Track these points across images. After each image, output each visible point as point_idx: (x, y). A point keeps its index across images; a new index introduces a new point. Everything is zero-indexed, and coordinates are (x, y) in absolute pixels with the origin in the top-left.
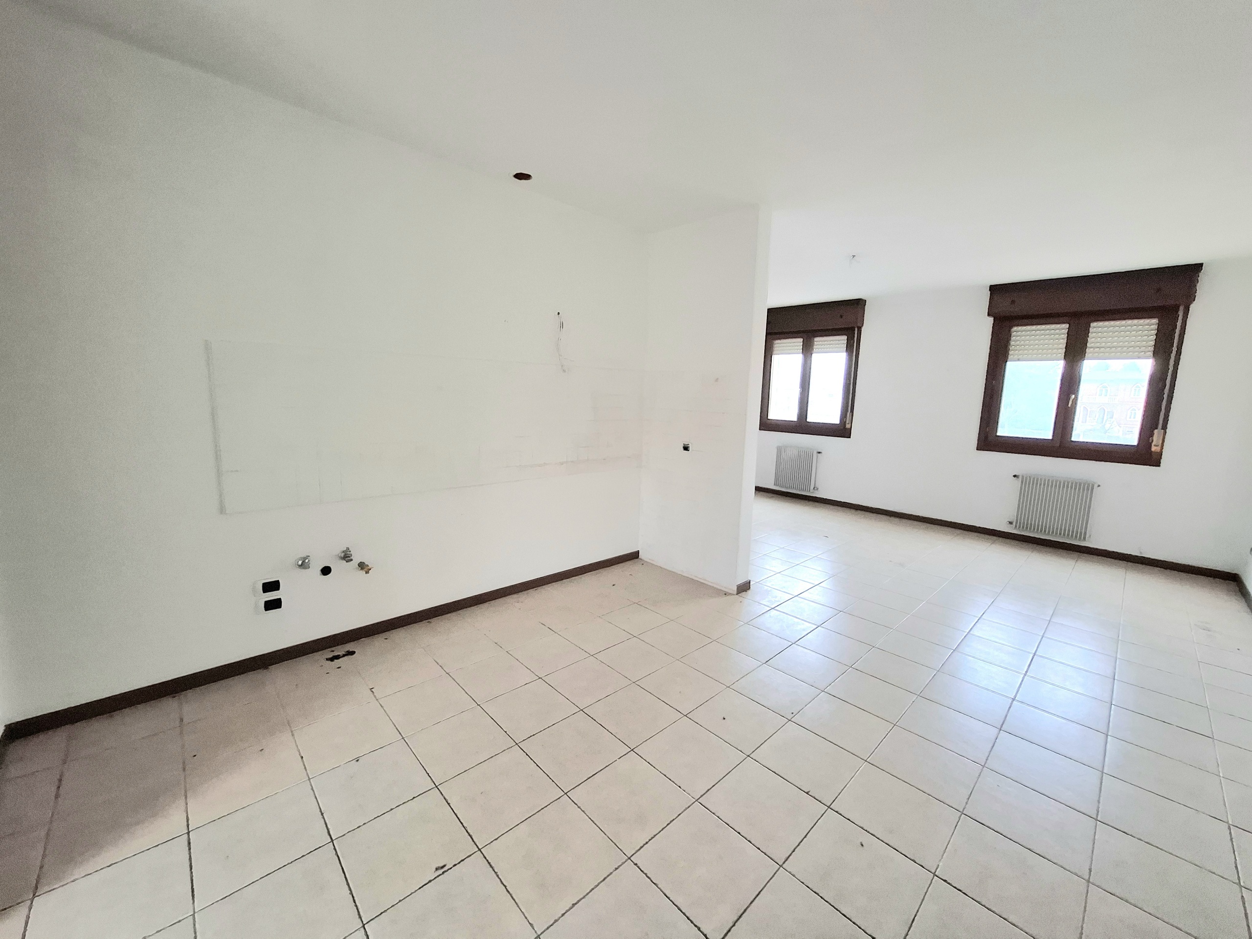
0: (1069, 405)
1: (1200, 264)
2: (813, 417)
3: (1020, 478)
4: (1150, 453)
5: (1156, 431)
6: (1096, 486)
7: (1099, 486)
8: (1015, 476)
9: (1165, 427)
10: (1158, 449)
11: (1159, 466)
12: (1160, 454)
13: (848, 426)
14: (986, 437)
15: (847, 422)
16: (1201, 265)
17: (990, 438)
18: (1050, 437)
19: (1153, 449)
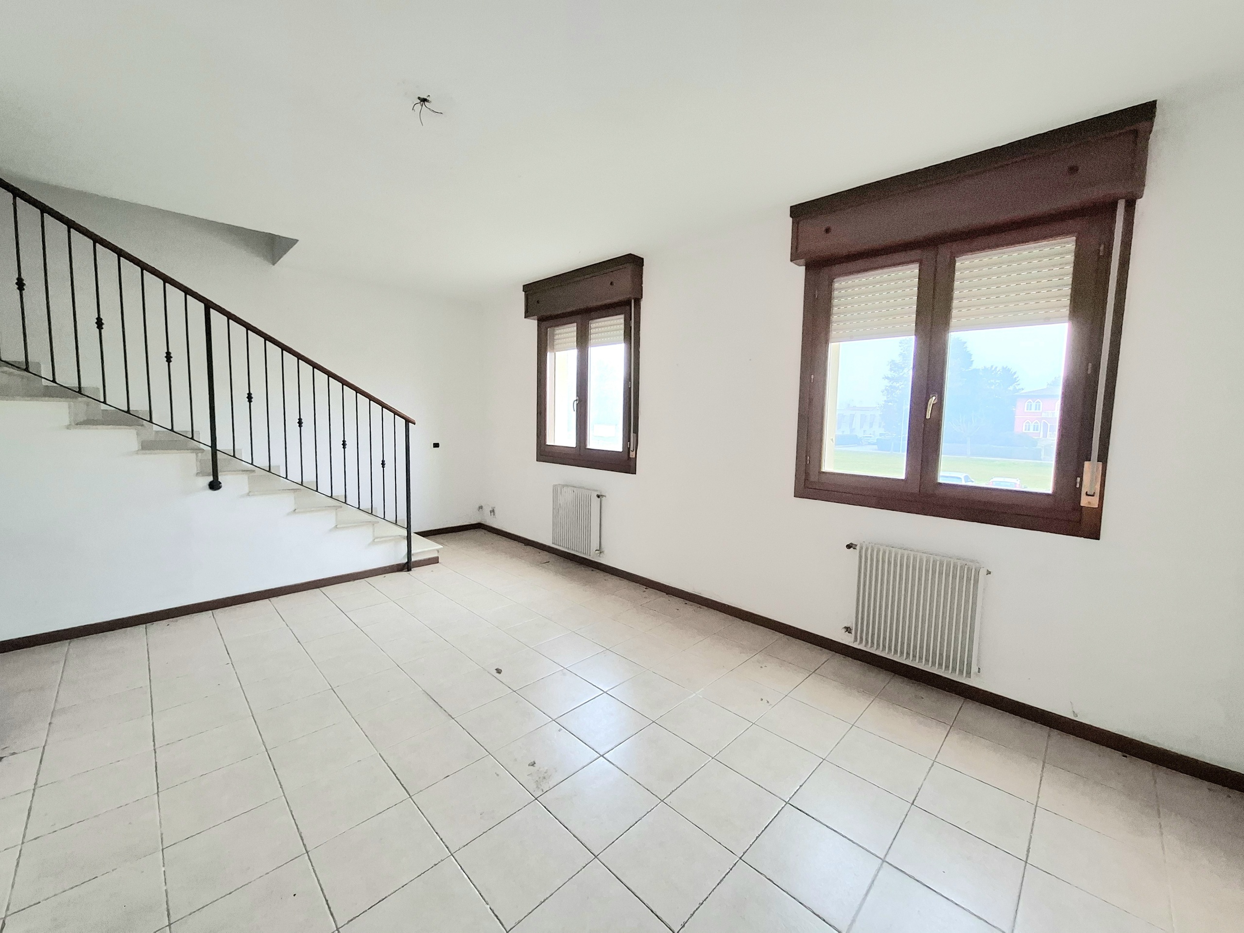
0: (928, 417)
1: (1153, 101)
2: (593, 443)
3: (858, 548)
4: (1078, 508)
5: (1087, 464)
6: (983, 572)
7: (989, 573)
8: (849, 546)
9: (1103, 457)
10: (1094, 502)
11: (1099, 539)
12: (1098, 513)
13: (632, 455)
14: (807, 474)
15: (632, 449)
16: (1155, 102)
17: (813, 478)
18: (903, 477)
19: (1085, 501)
